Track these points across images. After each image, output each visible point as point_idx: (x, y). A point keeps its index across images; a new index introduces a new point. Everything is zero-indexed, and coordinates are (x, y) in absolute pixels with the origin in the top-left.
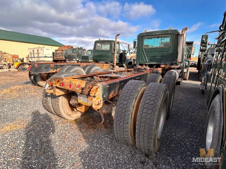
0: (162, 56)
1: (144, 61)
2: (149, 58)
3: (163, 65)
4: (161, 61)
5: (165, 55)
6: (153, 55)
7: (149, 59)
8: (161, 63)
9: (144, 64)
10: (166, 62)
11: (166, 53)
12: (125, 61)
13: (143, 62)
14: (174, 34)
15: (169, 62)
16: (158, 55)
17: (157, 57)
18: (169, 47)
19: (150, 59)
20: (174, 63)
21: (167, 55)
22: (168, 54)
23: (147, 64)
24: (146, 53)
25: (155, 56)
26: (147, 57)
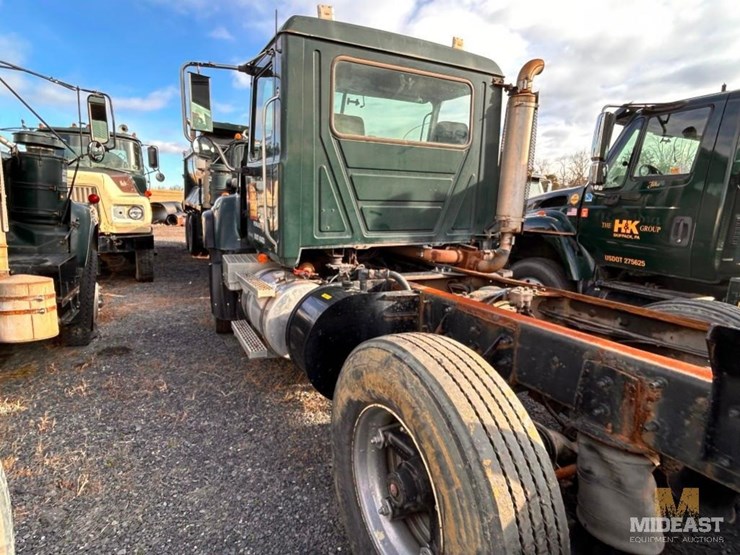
0: (439, 200)
1: (342, 230)
2: (372, 211)
3: (443, 247)
4: (431, 230)
5: (450, 190)
6: (396, 190)
7: (369, 218)
9: (339, 251)
10: (454, 229)
11: (457, 182)
13: (335, 236)
15: (465, 232)
16: (421, 193)
17: (413, 206)
18: (469, 150)
19: (379, 213)
21: (456, 196)
23: (360, 247)
24: (355, 174)
25: (404, 199)
26: (357, 198)
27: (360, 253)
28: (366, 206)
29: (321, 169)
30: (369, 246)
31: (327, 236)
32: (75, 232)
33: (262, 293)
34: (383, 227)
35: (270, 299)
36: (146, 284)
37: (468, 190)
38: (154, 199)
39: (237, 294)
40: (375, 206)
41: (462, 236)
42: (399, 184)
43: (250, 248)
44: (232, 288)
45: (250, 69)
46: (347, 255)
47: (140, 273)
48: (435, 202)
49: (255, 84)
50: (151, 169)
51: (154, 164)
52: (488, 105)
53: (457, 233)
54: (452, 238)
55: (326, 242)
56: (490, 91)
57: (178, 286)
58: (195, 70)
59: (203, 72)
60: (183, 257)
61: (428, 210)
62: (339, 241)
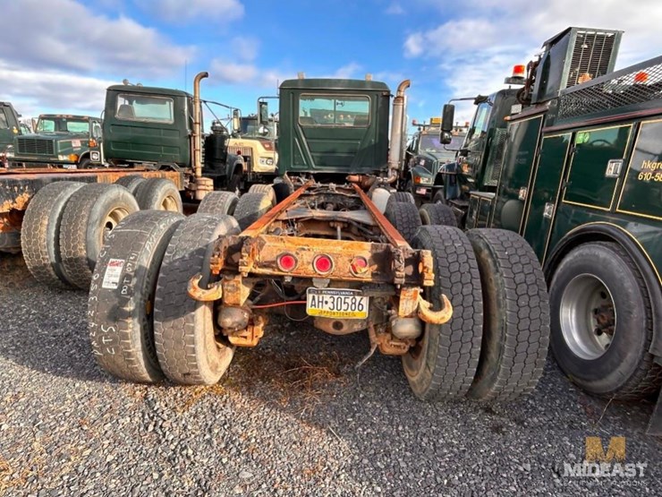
0: (353, 152)
1: (304, 164)
2: (317, 157)
3: (355, 175)
4: (348, 166)
5: (358, 148)
6: (330, 147)
7: (316, 159)
8: (348, 171)
9: (303, 173)
10: (362, 166)
11: (362, 143)
12: (224, 161)
13: (301, 167)
14: (380, 94)
15: (368, 168)
16: (342, 150)
17: (337, 155)
18: (369, 128)
19: (321, 158)
20: (382, 170)
21: (365, 149)
22: (366, 145)
23: (312, 172)
24: (309, 141)
25: (333, 152)
26: (311, 152)
27: (314, 174)
28: (314, 154)
30: (316, 172)
31: (297, 167)
34: (323, 164)
37: (370, 147)
40: (318, 155)
41: (364, 170)
42: (330, 144)
48: (350, 153)
54: (360, 171)
55: (296, 169)
56: (381, 99)
61: (346, 157)
62: (303, 169)
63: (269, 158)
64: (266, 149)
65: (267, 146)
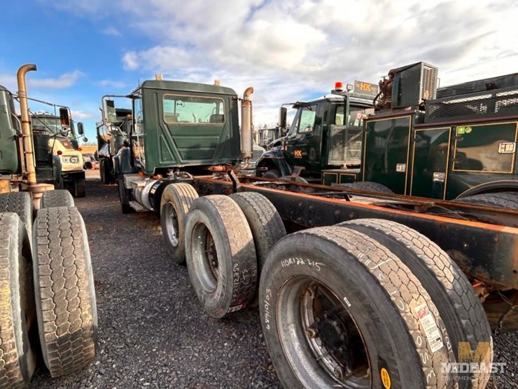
0: (213, 146)
1: (172, 160)
2: (184, 152)
3: (217, 165)
4: (211, 158)
5: (218, 142)
6: (194, 143)
7: (183, 154)
8: (211, 162)
9: (171, 168)
11: (221, 138)
13: (169, 162)
14: (231, 97)
15: (227, 159)
16: (205, 144)
17: (201, 149)
18: (225, 126)
19: (187, 152)
21: (223, 143)
22: (224, 140)
23: (180, 166)
24: (175, 137)
25: (198, 146)
26: (177, 147)
27: (181, 168)
28: (181, 150)
29: (161, 137)
30: (184, 166)
31: (165, 163)
32: (55, 168)
33: (139, 185)
34: (189, 158)
35: (143, 187)
36: (81, 199)
37: (227, 141)
38: (83, 152)
39: (131, 190)
40: (185, 150)
41: (225, 160)
42: (194, 140)
43: (136, 171)
44: (128, 188)
45: (131, 96)
46: (175, 169)
47: (78, 192)
48: (211, 147)
49: (133, 102)
50: (80, 135)
51: (81, 132)
52: (231, 107)
53: (223, 159)
54: (221, 161)
55: (165, 165)
56: (231, 102)
57: (100, 199)
58: (107, 98)
59: (111, 99)
60: (100, 185)
61: (209, 151)
62: (171, 164)
63: (73, 156)
64: (66, 147)
65: (66, 144)
